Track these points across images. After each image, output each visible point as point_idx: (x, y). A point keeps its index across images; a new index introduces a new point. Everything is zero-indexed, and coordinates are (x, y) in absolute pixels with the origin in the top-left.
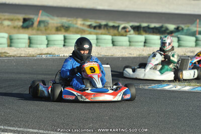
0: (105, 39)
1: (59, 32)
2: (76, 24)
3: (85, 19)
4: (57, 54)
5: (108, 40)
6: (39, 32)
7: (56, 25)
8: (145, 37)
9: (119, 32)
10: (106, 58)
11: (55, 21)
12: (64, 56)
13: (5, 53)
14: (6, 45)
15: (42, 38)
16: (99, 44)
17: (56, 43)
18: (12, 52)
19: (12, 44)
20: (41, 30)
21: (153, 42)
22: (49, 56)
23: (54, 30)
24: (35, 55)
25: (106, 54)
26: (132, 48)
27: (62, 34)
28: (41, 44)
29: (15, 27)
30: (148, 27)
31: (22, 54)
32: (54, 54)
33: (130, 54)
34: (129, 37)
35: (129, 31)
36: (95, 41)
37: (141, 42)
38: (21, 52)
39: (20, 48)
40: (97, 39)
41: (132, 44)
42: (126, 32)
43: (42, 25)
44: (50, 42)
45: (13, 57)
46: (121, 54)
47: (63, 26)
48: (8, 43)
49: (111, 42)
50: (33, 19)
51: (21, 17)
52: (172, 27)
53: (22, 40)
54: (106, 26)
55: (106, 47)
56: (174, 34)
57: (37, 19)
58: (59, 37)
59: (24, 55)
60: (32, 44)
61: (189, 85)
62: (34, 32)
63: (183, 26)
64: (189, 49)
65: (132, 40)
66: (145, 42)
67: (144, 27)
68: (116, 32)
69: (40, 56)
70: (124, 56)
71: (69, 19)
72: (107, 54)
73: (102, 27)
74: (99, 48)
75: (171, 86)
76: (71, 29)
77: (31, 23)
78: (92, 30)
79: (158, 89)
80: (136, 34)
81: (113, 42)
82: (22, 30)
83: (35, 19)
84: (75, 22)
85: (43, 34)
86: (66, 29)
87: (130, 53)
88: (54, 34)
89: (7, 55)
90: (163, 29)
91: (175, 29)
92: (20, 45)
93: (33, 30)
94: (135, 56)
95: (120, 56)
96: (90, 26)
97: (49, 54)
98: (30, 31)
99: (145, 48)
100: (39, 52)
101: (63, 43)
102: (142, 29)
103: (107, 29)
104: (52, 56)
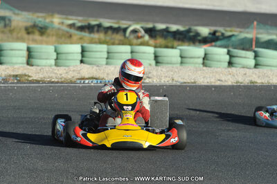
2: (53, 23)
17: (70, 57)
21: (217, 57)
28: (47, 59)
30: (166, 30)
35: (141, 37)
36: (129, 55)
37: (199, 58)
47: (35, 26)
49: (153, 56)
52: (205, 31)
53: (17, 52)
59: (56, 80)
60: (32, 58)
67: (161, 31)
69: (82, 81)
76: (49, 31)
81: (157, 58)
89: (30, 79)
91: (210, 34)
96: (72, 26)
97: (96, 79)
101: (79, 57)
102: (158, 34)
104: (101, 82)
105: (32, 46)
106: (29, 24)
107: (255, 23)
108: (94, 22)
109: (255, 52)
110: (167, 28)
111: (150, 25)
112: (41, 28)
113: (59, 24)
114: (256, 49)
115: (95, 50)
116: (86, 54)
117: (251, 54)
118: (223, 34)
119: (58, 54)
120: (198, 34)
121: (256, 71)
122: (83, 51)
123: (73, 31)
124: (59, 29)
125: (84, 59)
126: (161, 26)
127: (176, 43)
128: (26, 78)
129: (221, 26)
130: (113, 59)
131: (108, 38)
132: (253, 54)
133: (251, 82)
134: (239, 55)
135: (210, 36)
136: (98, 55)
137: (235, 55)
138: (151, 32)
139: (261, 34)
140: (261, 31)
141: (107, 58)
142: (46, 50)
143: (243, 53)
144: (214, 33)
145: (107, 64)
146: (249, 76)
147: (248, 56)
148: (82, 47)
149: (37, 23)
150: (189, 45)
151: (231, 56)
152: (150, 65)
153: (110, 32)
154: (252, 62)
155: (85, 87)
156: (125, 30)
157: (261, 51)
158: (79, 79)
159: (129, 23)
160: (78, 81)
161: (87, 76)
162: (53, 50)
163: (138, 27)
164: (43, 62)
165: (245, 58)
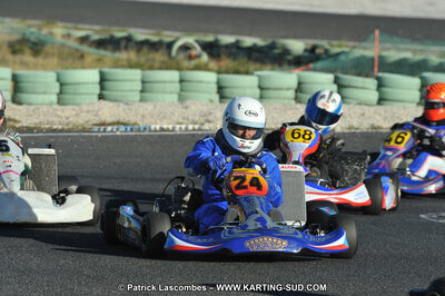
2: (52, 35)
7: (7, 38)
12: (162, 129)
13: (10, 120)
17: (82, 89)
28: (44, 93)
30: (237, 45)
31: (53, 123)
34: (260, 77)
35: (198, 56)
36: (177, 86)
37: (288, 89)
40: (181, 81)
44: (66, 88)
47: (24, 41)
49: (214, 87)
52: (297, 46)
54: (129, 39)
56: (311, 65)
59: (60, 127)
60: (21, 92)
65: (266, 84)
67: (228, 46)
69: (102, 128)
76: (48, 48)
90: (277, 51)
91: (306, 50)
96: (84, 40)
97: (123, 124)
102: (223, 51)
104: (132, 130)
105: (21, 72)
106: (15, 37)
107: (377, 32)
108: (119, 34)
109: (378, 79)
110: (238, 42)
111: (210, 38)
112: (35, 44)
113: (63, 36)
114: (380, 74)
115: (121, 78)
116: (107, 84)
117: (371, 83)
118: (326, 51)
119: (62, 85)
120: (286, 52)
121: (381, 109)
122: (103, 80)
123: (85, 48)
124: (63, 45)
125: (104, 92)
126: (227, 39)
127: (252, 66)
128: (12, 123)
129: (323, 38)
130: (151, 91)
131: (143, 59)
132: (376, 82)
133: (373, 127)
134: (352, 84)
135: (307, 54)
136: (128, 86)
137: (346, 84)
138: (212, 49)
139: (388, 49)
140: (388, 45)
141: (142, 91)
142: (43, 79)
143: (358, 81)
144: (313, 49)
145: (142, 100)
146: (370, 117)
147: (366, 86)
148: (102, 74)
149: (28, 35)
150: (272, 70)
151: (340, 86)
152: (211, 101)
153: (145, 49)
154: (374, 96)
155: (107, 137)
156: (170, 45)
157: (389, 77)
158: (96, 125)
159: (176, 34)
160: (96, 129)
161: (109, 120)
162: (55, 78)
163: (190, 40)
164: (39, 98)
165: (363, 88)
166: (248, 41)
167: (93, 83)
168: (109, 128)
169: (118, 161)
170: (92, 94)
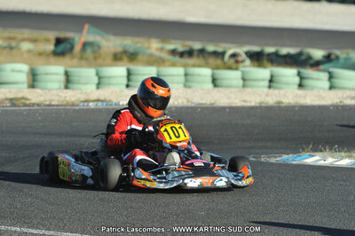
0: (199, 75)
1: (119, 63)
2: (149, 48)
3: (164, 39)
4: (115, 101)
5: (206, 76)
6: (83, 62)
7: (113, 50)
8: (271, 72)
9: (225, 63)
10: (201, 108)
11: (111, 43)
13: (23, 98)
14: (26, 85)
15: (89, 73)
16: (190, 84)
17: (113, 81)
18: (36, 96)
19: (36, 83)
20: (87, 59)
21: (284, 79)
22: (100, 104)
23: (109, 60)
24: (76, 103)
25: (201, 102)
26: (248, 90)
27: (123, 66)
28: (87, 84)
29: (40, 54)
30: (276, 54)
31: (53, 101)
32: (110, 101)
33: (244, 101)
34: (243, 72)
35: (243, 61)
36: (183, 78)
37: (263, 80)
38: (53, 98)
39: (49, 90)
40: (186, 75)
41: (248, 83)
42: (237, 62)
43: (89, 50)
44: (103, 80)
45: (38, 105)
46: (228, 101)
47: (125, 52)
48: (28, 82)
49: (210, 79)
50: (73, 39)
51: (52, 35)
52: (318, 54)
53: (53, 77)
54: (202, 51)
55: (203, 89)
56: (322, 67)
57: (79, 39)
58: (119, 71)
59: (57, 103)
60: (71, 83)
61: (350, 157)
62: (75, 61)
63: (337, 52)
64: (348, 93)
65: (246, 77)
66: (271, 81)
67: (269, 55)
68: (219, 62)
69: (86, 104)
70: (234, 105)
71: (136, 39)
72: (204, 102)
73: (195, 53)
74: (189, 91)
75: (317, 158)
76: (140, 57)
77: (69, 46)
78: (177, 59)
79: (294, 163)
80: (254, 66)
81: (215, 81)
82: (53, 59)
83: (77, 39)
84: (146, 45)
85: (90, 65)
86: (132, 56)
87: (244, 99)
88: (111, 65)
89: (28, 102)
90: (303, 58)
91: (324, 57)
92: (49, 85)
93: (73, 58)
94: (253, 104)
95: (226, 105)
96: (173, 52)
97: (102, 101)
98: (67, 59)
99: (271, 91)
100: (83, 97)
101: (125, 81)
102: (265, 58)
103: (204, 57)
104: (106, 105)
106: (119, 49)
108: (197, 46)
109: (330, 73)
110: (277, 51)
111: (256, 49)
112: (132, 54)
113: (157, 49)
114: (331, 70)
116: (132, 77)
117: (325, 76)
119: (100, 78)
120: (310, 58)
122: (129, 74)
123: (170, 58)
125: (130, 83)
126: (270, 50)
129: (339, 48)
132: (328, 75)
137: (305, 76)
144: (329, 56)
148: (128, 70)
149: (128, 48)
151: (302, 78)
154: (326, 84)
156: (223, 54)
160: (82, 104)
162: (95, 74)
164: (83, 87)
165: (318, 79)
166: (284, 51)
167: (122, 77)
168: (91, 104)
169: (75, 124)
170: (121, 84)
